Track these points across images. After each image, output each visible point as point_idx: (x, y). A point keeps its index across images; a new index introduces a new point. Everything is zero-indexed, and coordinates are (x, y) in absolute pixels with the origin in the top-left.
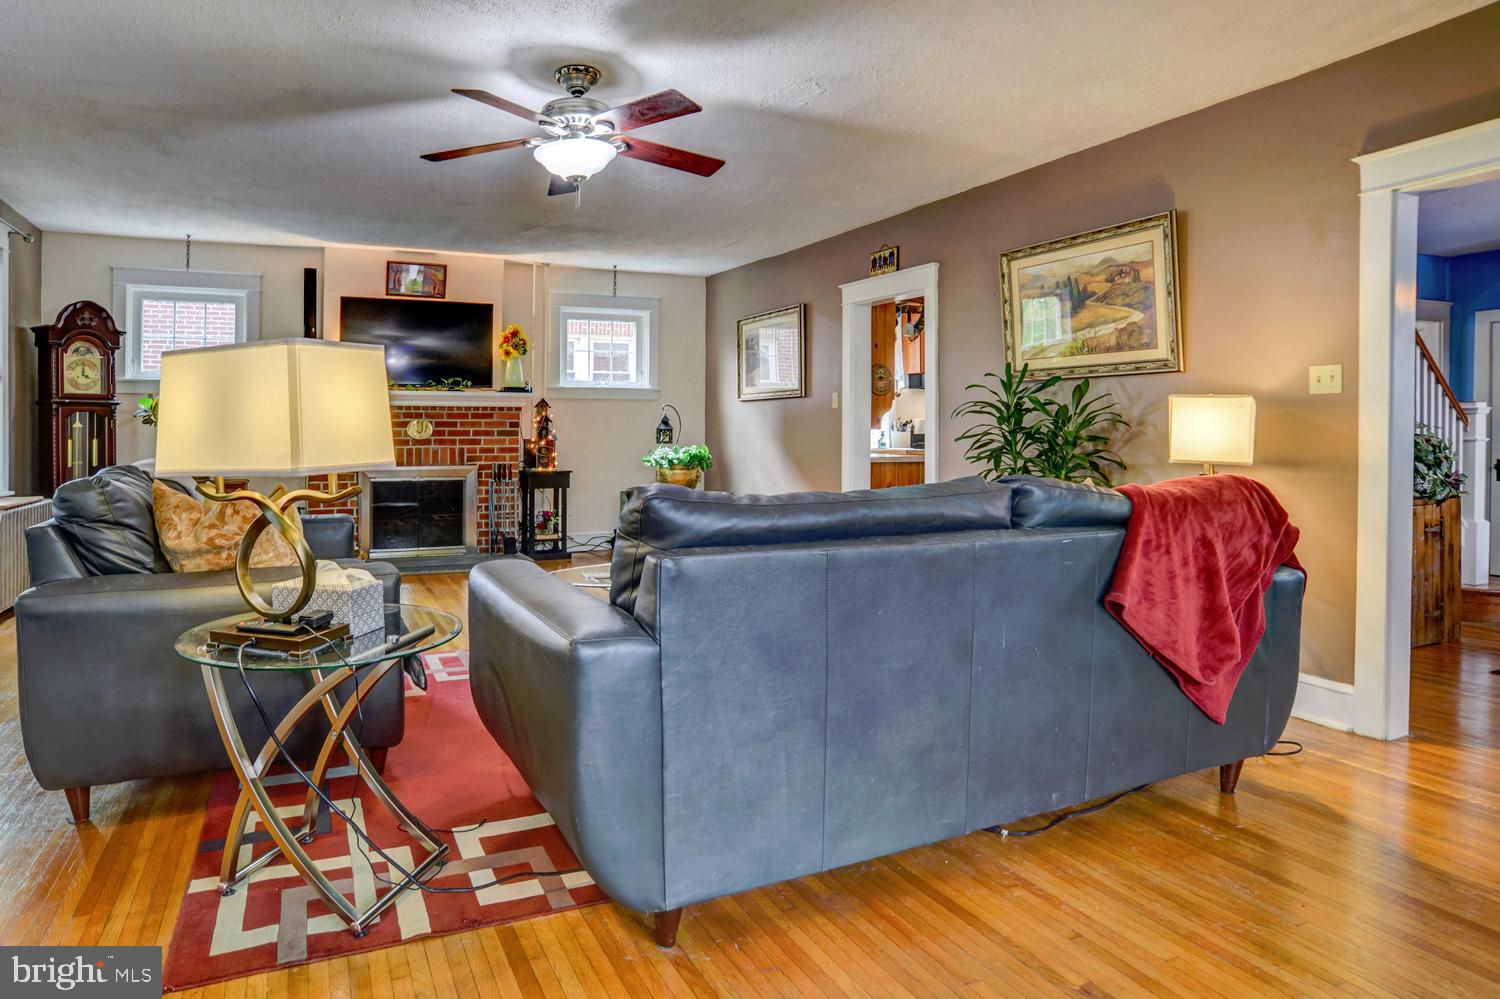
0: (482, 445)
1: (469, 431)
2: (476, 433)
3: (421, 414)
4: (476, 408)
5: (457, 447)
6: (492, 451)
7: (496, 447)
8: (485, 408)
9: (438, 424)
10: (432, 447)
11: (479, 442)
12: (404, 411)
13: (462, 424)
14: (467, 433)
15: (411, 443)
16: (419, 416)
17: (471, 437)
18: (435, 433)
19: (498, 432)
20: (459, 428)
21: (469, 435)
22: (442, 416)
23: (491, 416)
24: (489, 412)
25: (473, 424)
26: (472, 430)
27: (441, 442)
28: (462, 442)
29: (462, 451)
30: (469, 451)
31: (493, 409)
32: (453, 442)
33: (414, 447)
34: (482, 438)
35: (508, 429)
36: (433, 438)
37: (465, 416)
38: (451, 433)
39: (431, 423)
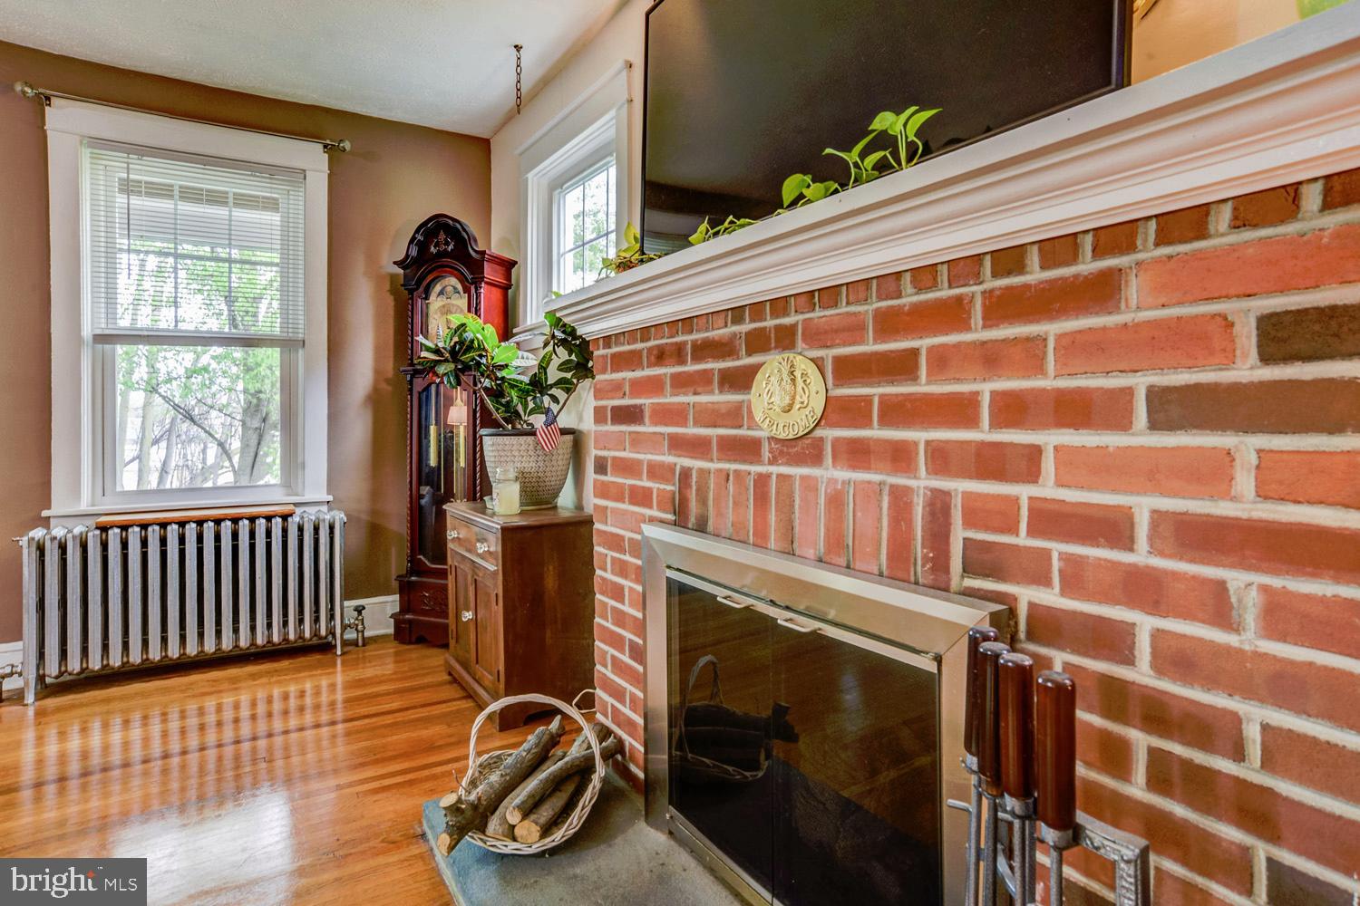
0: (1047, 489)
1: (972, 401)
2: (1012, 410)
3: (791, 329)
4: (1009, 259)
5: (922, 482)
6: (1114, 529)
7: (1143, 506)
8: (1060, 248)
9: (847, 370)
10: (831, 473)
11: (1027, 464)
12: (747, 327)
13: (941, 360)
14: (961, 410)
15: (766, 454)
16: (785, 339)
17: (984, 434)
18: (836, 411)
19: (1158, 397)
20: (924, 385)
21: (971, 421)
22: (854, 330)
23: (1103, 290)
24: (1088, 266)
25: (991, 358)
26: (986, 389)
27: (857, 454)
28: (941, 459)
29: (939, 507)
30: (977, 513)
31: (1116, 237)
32: (900, 456)
33: (775, 470)
34: (1050, 439)
35: (1248, 369)
36: (829, 434)
37: (953, 315)
38: (896, 412)
39: (819, 363)
